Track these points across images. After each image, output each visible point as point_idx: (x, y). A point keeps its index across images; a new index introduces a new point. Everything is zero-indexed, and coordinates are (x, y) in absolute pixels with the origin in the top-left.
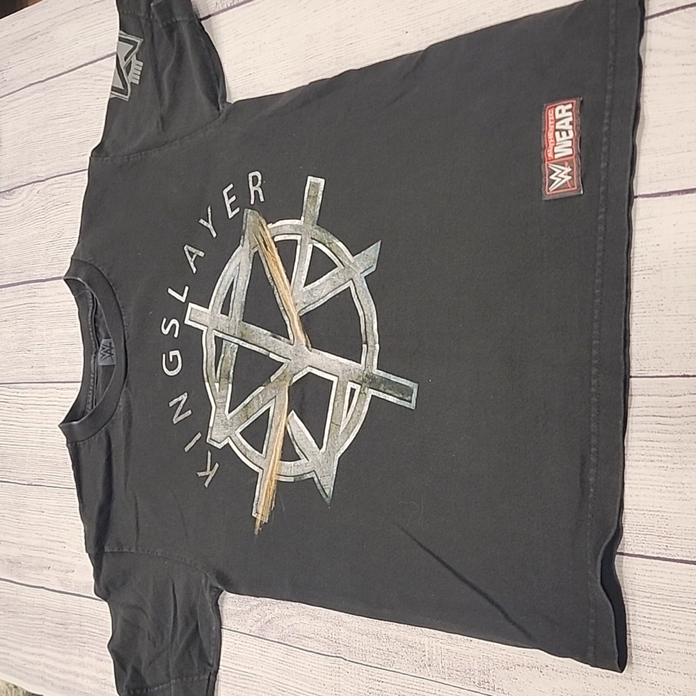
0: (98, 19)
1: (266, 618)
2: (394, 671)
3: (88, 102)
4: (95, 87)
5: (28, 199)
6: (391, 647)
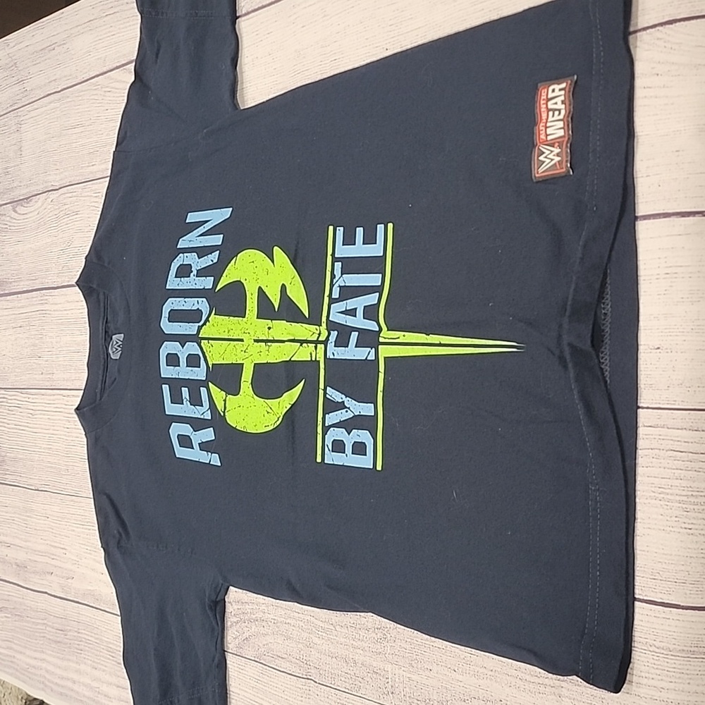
0: (109, 32)
1: (244, 635)
2: (360, 697)
3: (98, 113)
4: (104, 98)
5: (43, 208)
6: (358, 672)
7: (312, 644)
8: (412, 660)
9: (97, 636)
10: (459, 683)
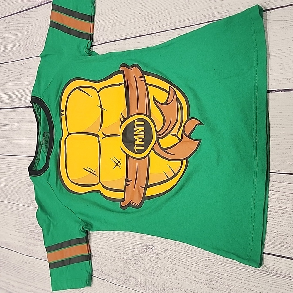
7: (106, 265)
8: (149, 273)
9: (8, 261)
10: (170, 282)
